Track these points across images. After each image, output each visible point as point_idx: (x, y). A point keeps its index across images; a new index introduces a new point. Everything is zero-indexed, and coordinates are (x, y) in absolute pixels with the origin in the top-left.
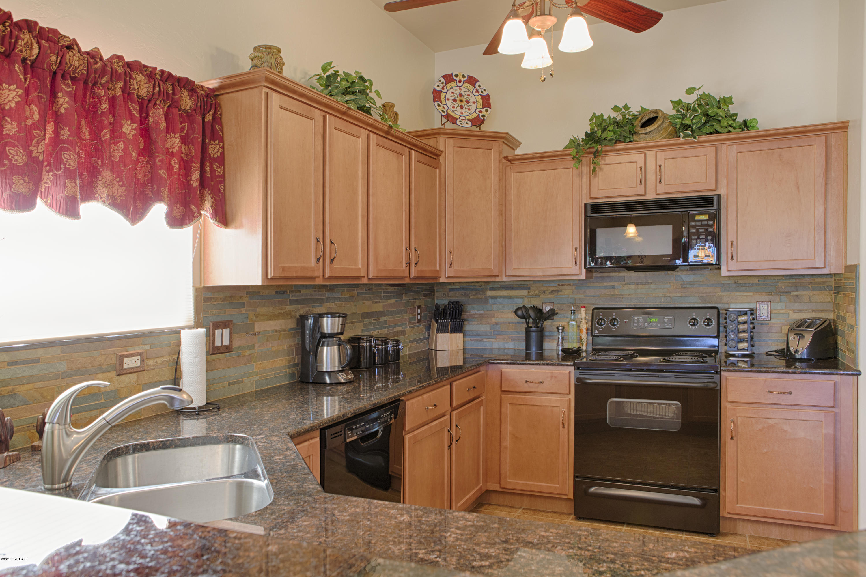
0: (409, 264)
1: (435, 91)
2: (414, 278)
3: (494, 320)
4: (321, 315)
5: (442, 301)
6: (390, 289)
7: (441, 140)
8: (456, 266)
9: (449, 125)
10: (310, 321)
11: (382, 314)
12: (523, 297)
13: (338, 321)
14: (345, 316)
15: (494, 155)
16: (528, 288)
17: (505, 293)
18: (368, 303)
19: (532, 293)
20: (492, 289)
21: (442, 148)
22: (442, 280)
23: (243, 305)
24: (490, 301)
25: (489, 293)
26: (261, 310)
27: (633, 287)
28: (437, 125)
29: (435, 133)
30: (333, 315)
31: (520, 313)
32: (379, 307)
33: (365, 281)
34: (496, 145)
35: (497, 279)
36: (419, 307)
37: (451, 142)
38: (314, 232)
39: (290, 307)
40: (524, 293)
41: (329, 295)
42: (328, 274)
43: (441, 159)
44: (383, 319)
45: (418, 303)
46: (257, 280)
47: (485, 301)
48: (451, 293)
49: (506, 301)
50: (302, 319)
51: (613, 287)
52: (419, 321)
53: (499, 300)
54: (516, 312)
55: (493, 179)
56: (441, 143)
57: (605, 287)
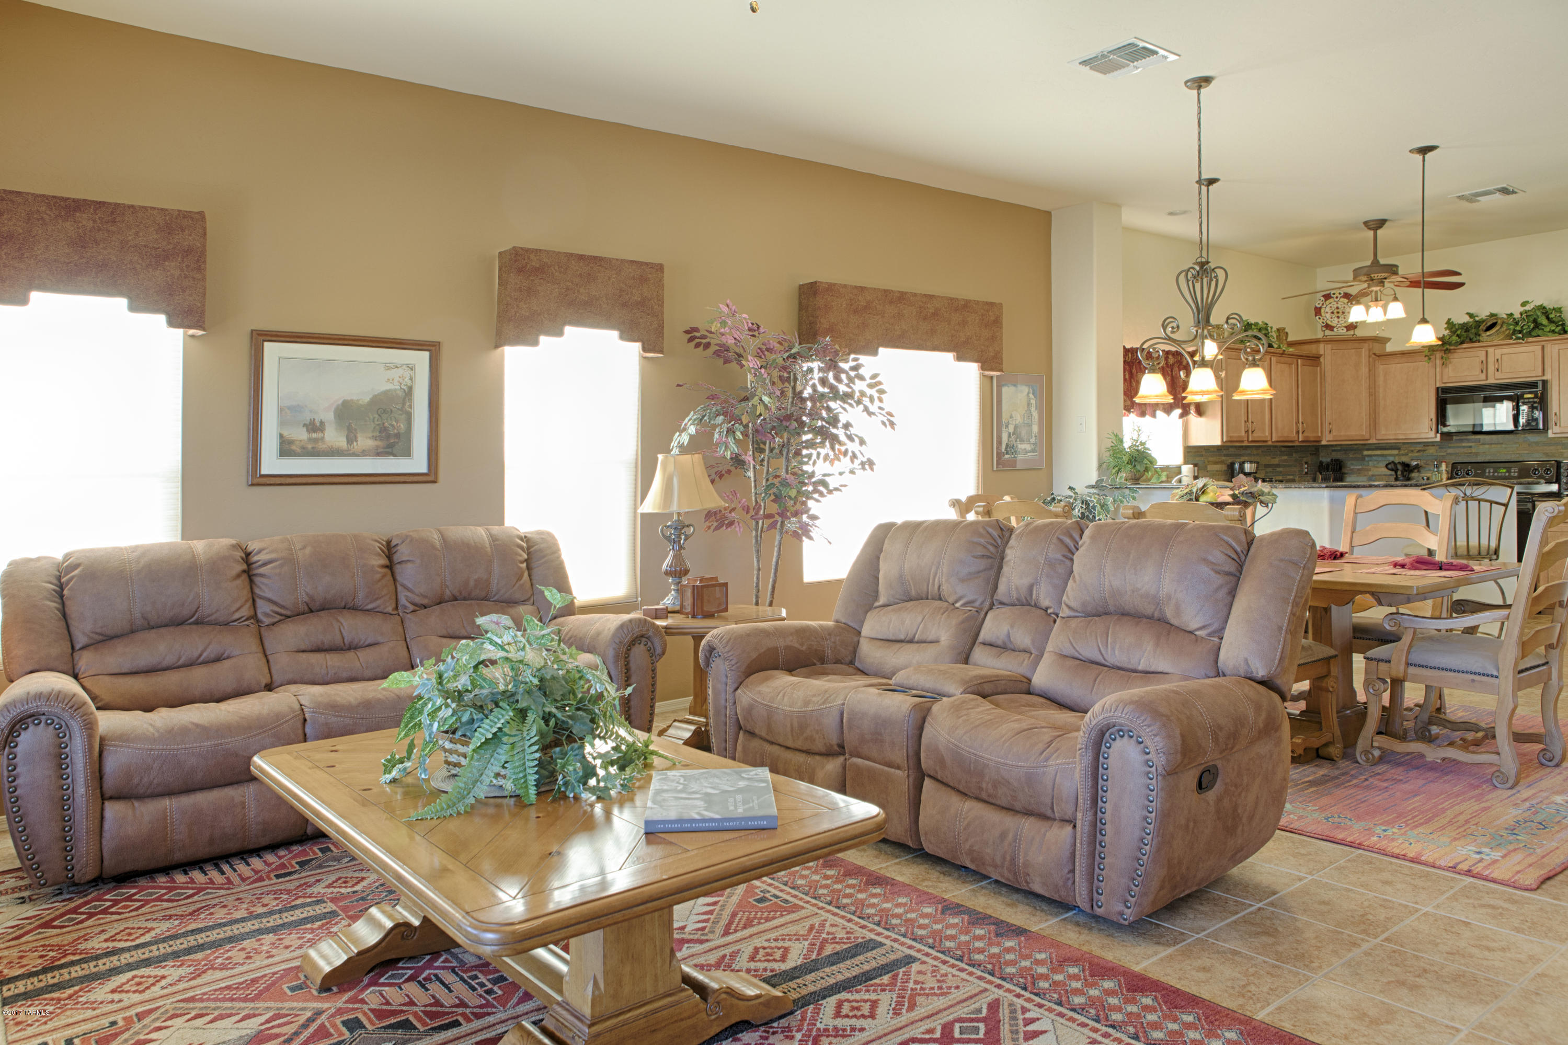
0: (1298, 432)
1: (1316, 308)
2: (1303, 441)
3: (1370, 473)
4: (1244, 463)
5: (1326, 459)
6: (1283, 449)
7: (1322, 345)
8: (1334, 433)
9: (1328, 332)
10: (1237, 466)
11: (1278, 466)
12: (1394, 455)
13: (1254, 465)
14: (1258, 463)
15: (1364, 352)
16: (1399, 449)
17: (1379, 452)
18: (1268, 458)
19: (1402, 452)
20: (1368, 450)
21: (1322, 352)
22: (1324, 443)
23: (1202, 456)
24: (1367, 459)
25: (1366, 453)
26: (1211, 459)
27: (1487, 446)
28: (1320, 335)
29: (1317, 341)
30: (1251, 462)
31: (1390, 466)
32: (1276, 461)
33: (1270, 443)
34: (1366, 345)
35: (1369, 442)
36: (1306, 463)
37: (1329, 346)
38: (1244, 418)
39: (1224, 458)
40: (1396, 452)
41: (1244, 452)
42: (1250, 439)
43: (1322, 359)
44: (1278, 469)
45: (1305, 460)
46: (1218, 442)
47: (1363, 458)
48: (1334, 453)
49: (1380, 459)
50: (1233, 464)
51: (1471, 447)
52: (1306, 473)
53: (1374, 458)
54: (1387, 466)
55: (1364, 370)
56: (1322, 349)
57: (1464, 447)
